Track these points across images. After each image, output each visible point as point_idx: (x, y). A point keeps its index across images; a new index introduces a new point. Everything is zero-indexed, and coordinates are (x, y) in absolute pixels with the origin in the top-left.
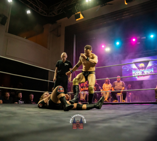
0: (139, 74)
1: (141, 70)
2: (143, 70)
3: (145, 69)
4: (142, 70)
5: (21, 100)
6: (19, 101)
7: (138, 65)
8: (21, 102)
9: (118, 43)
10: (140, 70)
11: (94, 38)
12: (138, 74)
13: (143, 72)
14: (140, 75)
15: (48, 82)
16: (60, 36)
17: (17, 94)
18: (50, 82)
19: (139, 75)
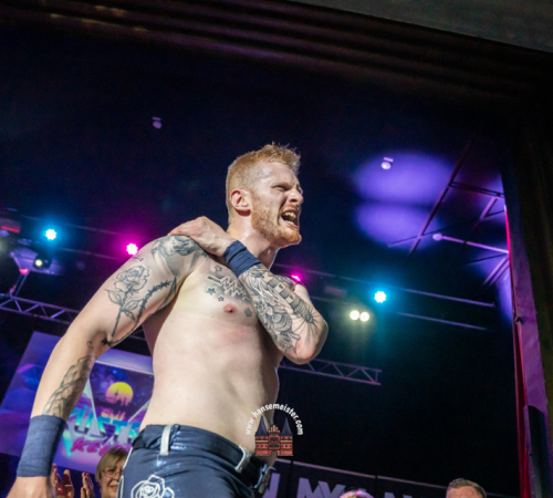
0: (86, 430)
1: (104, 415)
2: (116, 418)
3: (127, 418)
4: (112, 419)
7: (104, 385)
9: (51, 235)
10: (98, 414)
12: (82, 429)
13: (110, 430)
14: (92, 439)
19: (88, 438)
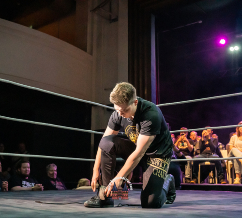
5: (27, 181)
6: (24, 182)
8: (28, 184)
11: (201, 22)
15: (90, 134)
16: (116, 20)
17: (20, 166)
18: (95, 135)
